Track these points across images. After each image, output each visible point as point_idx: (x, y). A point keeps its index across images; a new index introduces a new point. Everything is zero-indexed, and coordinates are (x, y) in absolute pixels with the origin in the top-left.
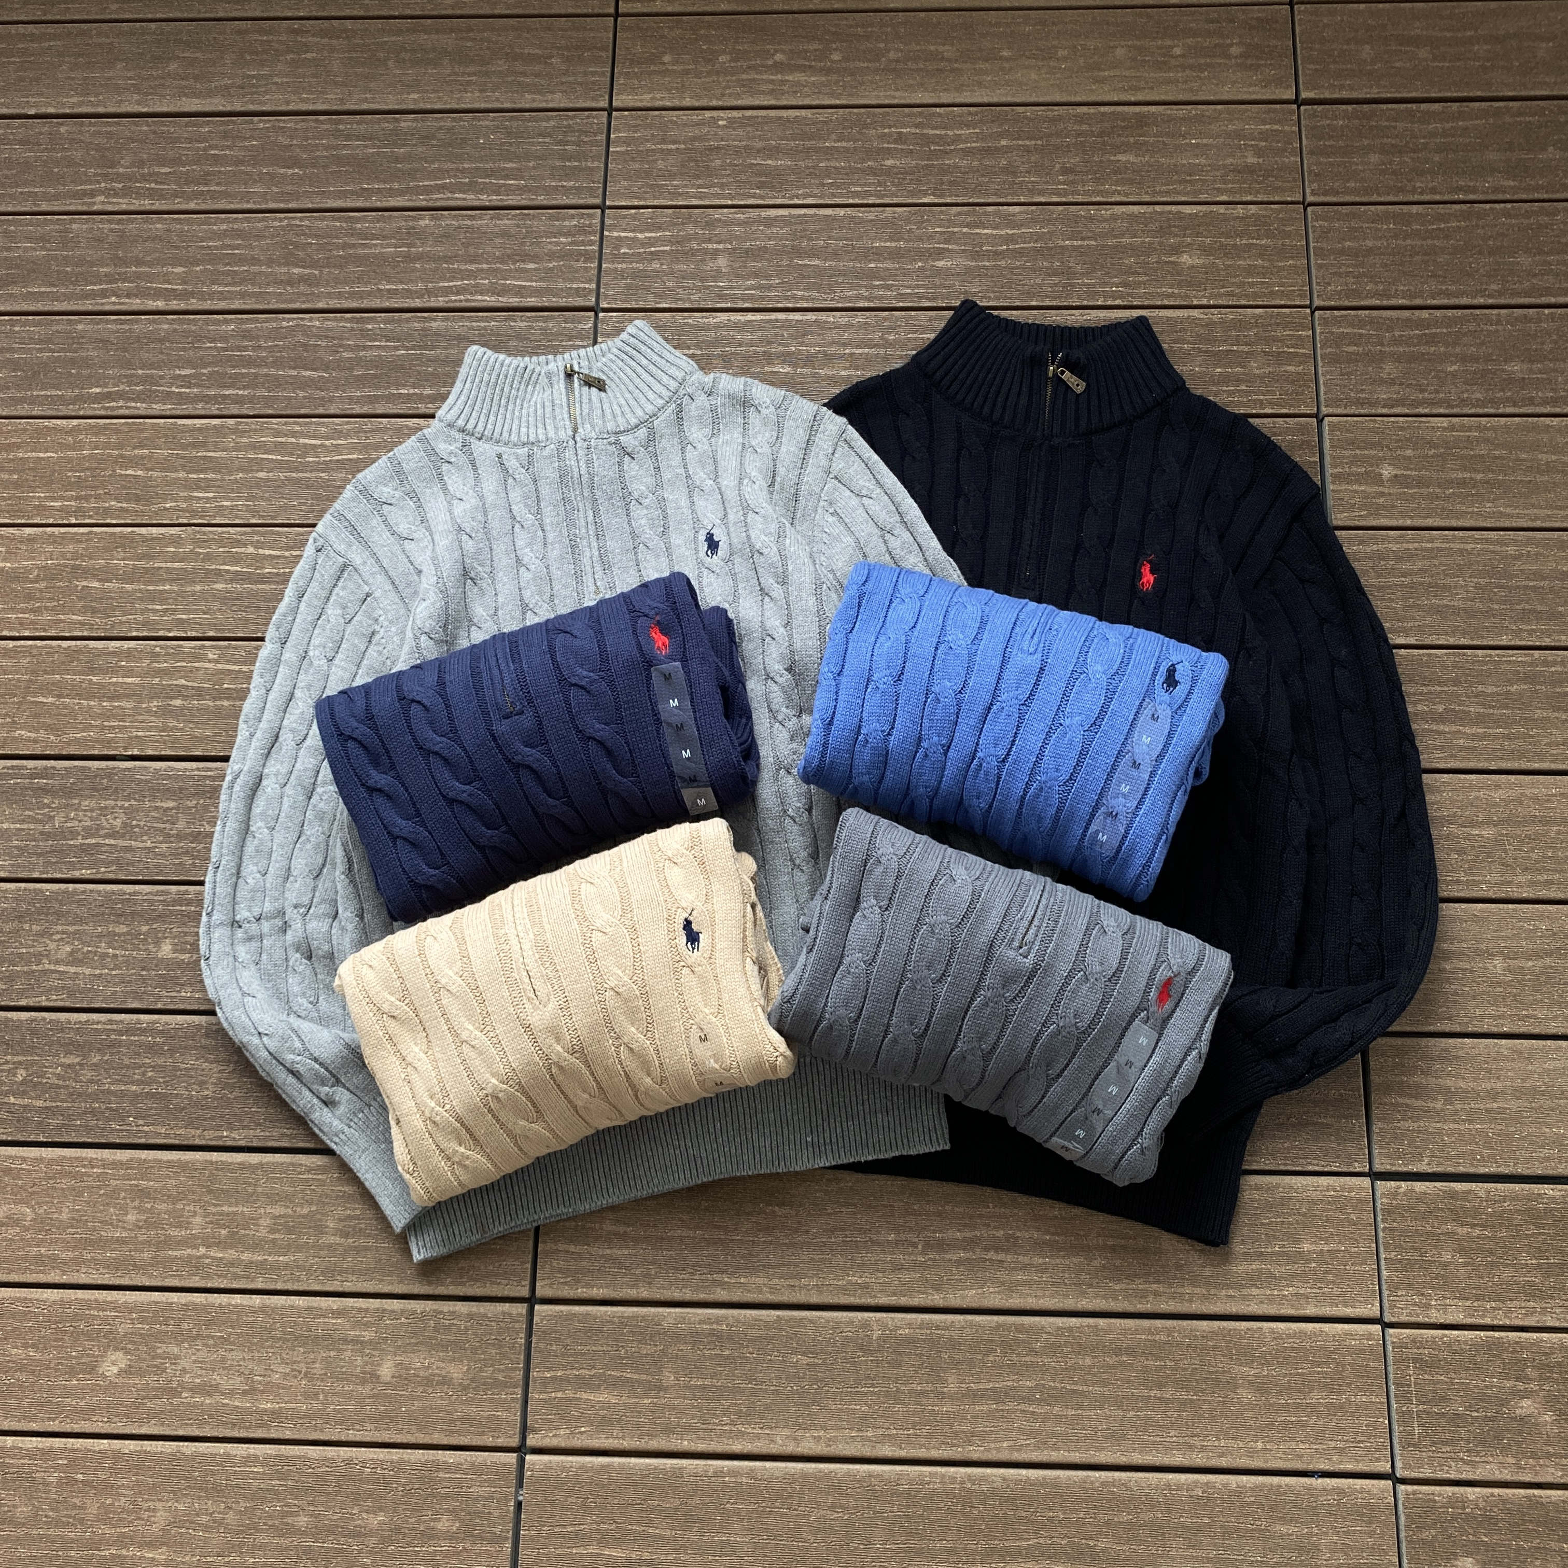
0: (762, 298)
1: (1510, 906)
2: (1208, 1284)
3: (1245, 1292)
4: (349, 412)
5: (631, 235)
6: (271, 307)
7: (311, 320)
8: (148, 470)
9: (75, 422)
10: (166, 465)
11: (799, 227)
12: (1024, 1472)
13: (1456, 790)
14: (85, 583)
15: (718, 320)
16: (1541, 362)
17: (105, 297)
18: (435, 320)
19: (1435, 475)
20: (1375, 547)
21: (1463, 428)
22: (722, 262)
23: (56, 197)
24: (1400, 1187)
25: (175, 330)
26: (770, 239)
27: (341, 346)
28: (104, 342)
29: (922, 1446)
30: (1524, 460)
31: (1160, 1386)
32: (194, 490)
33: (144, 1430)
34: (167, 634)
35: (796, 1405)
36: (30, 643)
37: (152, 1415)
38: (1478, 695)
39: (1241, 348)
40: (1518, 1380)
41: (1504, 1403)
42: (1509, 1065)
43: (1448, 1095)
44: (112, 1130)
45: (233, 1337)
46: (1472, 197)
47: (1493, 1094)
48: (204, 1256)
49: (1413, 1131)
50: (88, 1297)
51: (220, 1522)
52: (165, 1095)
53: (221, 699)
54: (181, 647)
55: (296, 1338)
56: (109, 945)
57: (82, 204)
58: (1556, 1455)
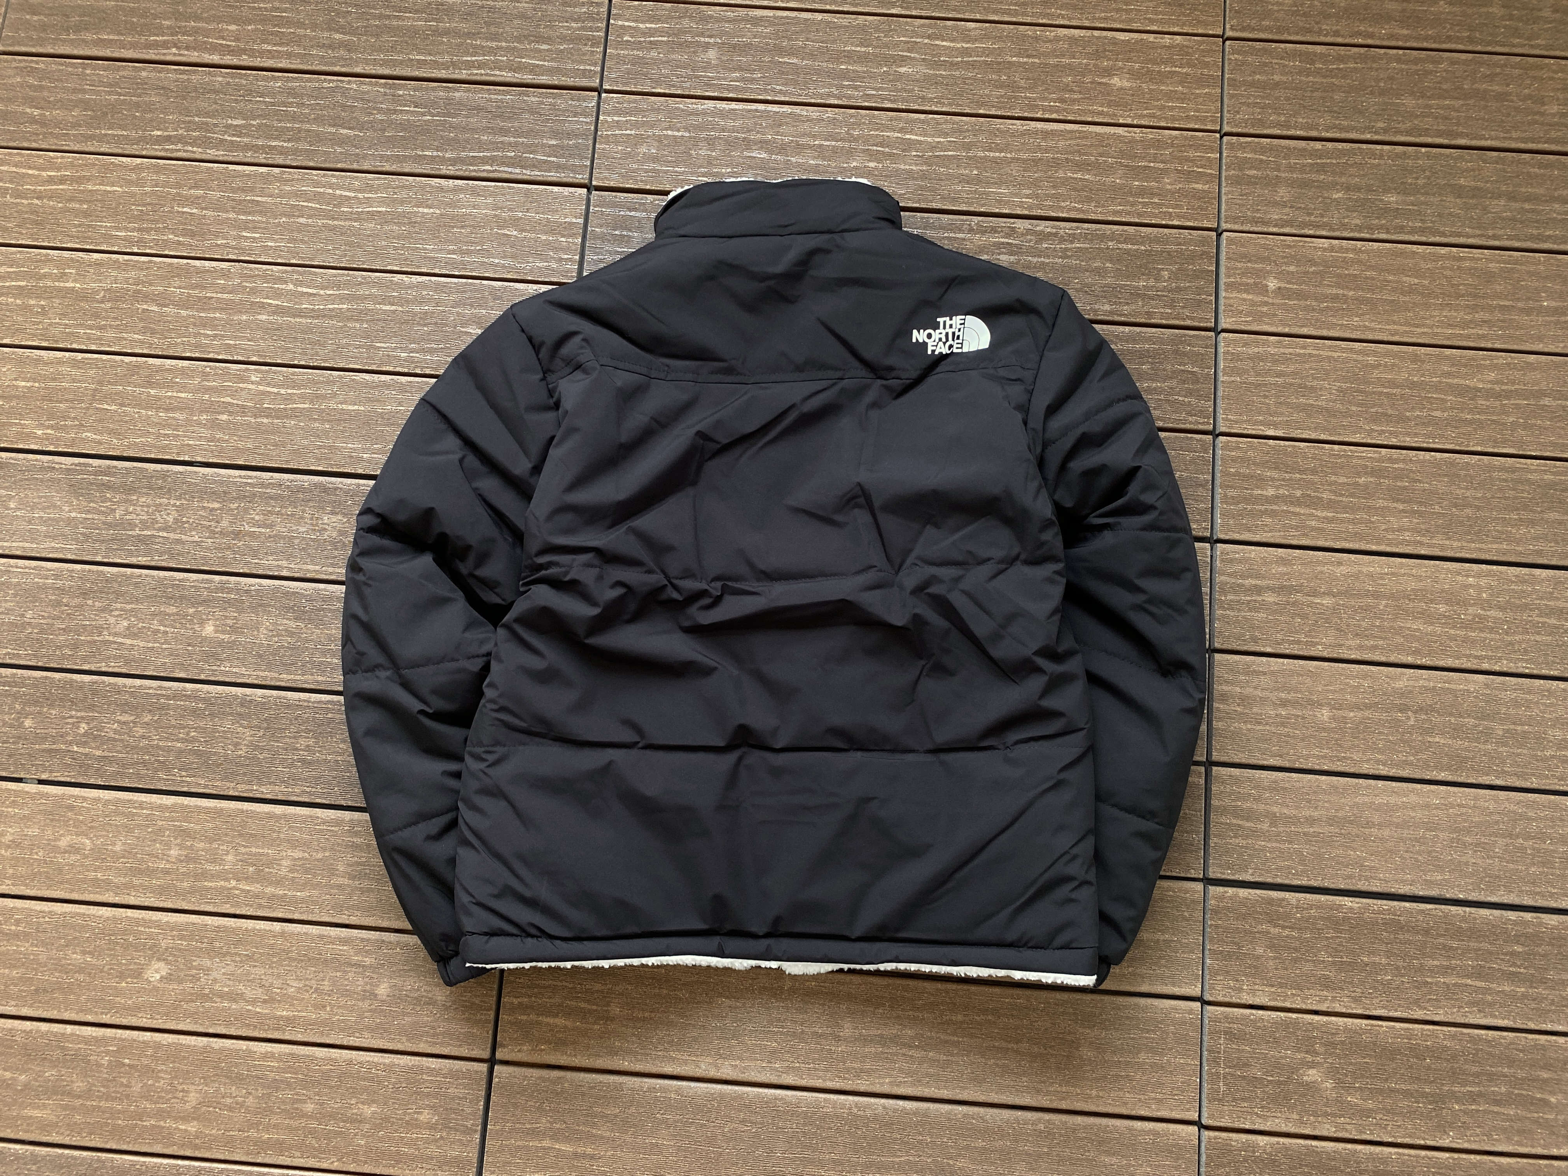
0: (745, 90)
1: (1340, 665)
4: (380, 169)
5: (632, 24)
6: (314, 68)
7: (349, 82)
8: (202, 209)
9: (139, 160)
10: (218, 206)
11: (782, 28)
12: (901, 1103)
13: (1304, 564)
14: (145, 307)
15: (705, 107)
16: (1414, 195)
17: (168, 48)
18: (458, 91)
19: (1312, 289)
20: (1256, 350)
21: (1341, 249)
22: (712, 54)
24: (1226, 892)
25: (228, 83)
26: (755, 37)
27: (375, 109)
28: (165, 90)
29: (819, 1078)
30: (1390, 281)
31: (1018, 1042)
32: (242, 230)
33: (180, 1027)
34: (217, 357)
35: (719, 1038)
36: (96, 356)
37: (188, 1015)
38: (1330, 484)
39: (1157, 165)
40: (1307, 1052)
41: (1294, 1070)
42: (1326, 798)
43: (1274, 819)
44: (160, 779)
45: (257, 956)
46: (1370, 42)
47: (1311, 821)
48: (235, 888)
49: (1242, 847)
50: (136, 916)
51: (242, 1105)
52: (206, 752)
53: (262, 417)
54: (228, 368)
55: (309, 960)
56: (161, 623)
58: (1332, 1115)
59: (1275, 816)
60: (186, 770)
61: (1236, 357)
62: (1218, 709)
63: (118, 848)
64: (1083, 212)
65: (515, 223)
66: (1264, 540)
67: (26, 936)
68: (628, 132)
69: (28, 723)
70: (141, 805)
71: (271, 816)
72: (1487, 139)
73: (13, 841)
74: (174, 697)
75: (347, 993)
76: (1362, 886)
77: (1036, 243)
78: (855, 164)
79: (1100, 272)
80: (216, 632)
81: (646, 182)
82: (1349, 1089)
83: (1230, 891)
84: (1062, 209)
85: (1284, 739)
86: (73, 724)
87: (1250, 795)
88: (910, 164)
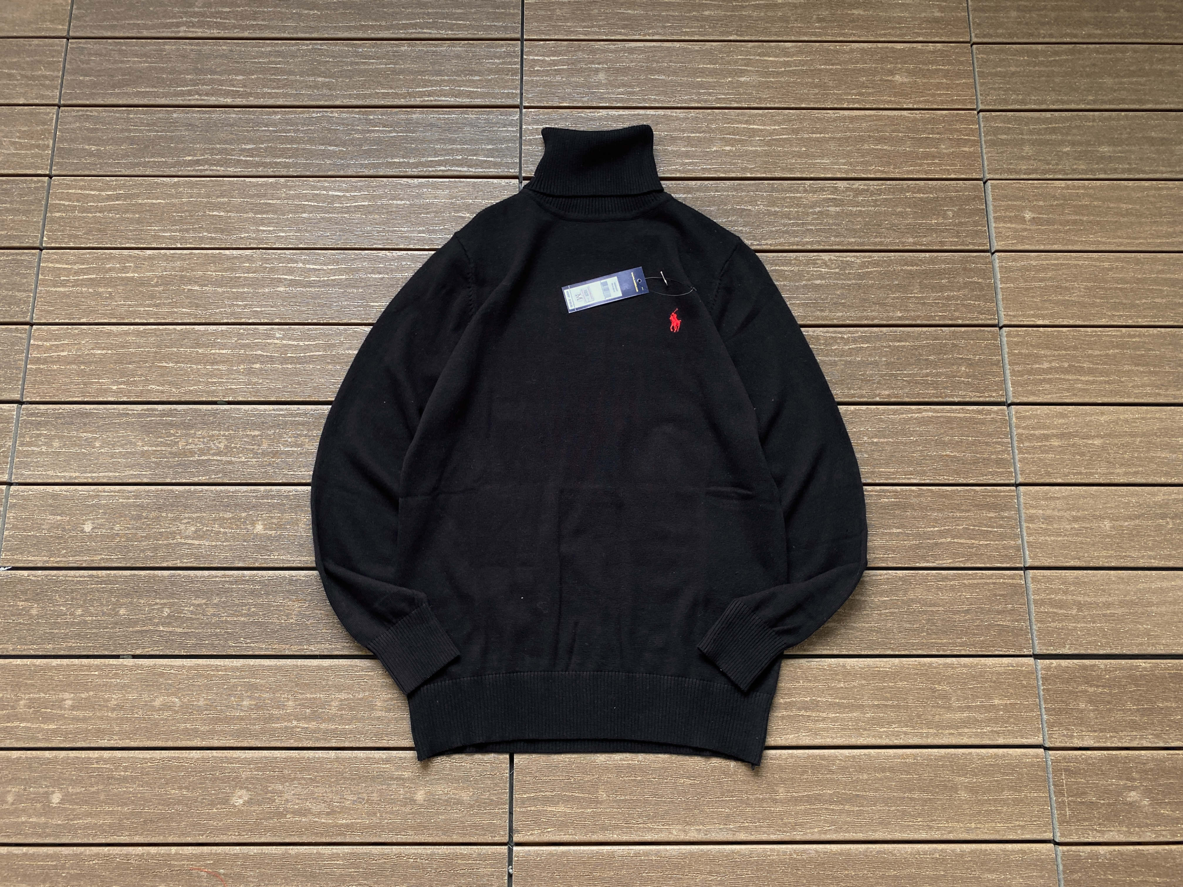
0: (629, 100)
1: (1113, 488)
2: (937, 727)
3: (960, 731)
4: (360, 174)
5: (541, 58)
6: (304, 103)
7: (332, 112)
8: (228, 212)
9: (176, 179)
10: (240, 209)
11: (651, 54)
12: (828, 846)
13: (1077, 416)
14: (189, 287)
15: (601, 114)
16: (1120, 146)
17: (191, 95)
18: (415, 113)
19: (1057, 217)
20: (1022, 263)
21: (1074, 187)
22: (602, 76)
23: (153, 27)
24: (1052, 663)
25: (240, 118)
26: (632, 62)
27: (353, 130)
28: (192, 126)
29: (764, 833)
30: (1112, 208)
31: (910, 791)
32: (260, 225)
33: (263, 840)
34: (248, 321)
35: (684, 809)
36: (154, 327)
37: (267, 830)
38: (1089, 356)
39: (935, 136)
40: (1127, 779)
41: (1120, 794)
42: (1115, 586)
43: (1080, 606)
44: (230, 647)
45: (318, 779)
46: (1075, 40)
47: (1108, 605)
48: (296, 727)
49: (1059, 629)
50: (219, 755)
52: (264, 623)
53: (287, 363)
54: (258, 329)
55: (360, 778)
56: (221, 526)
57: (172, 32)
58: (1151, 825)
59: (1080, 603)
60: (250, 638)
61: (1009, 269)
62: (1028, 527)
63: (201, 703)
64: (885, 172)
66: (1045, 401)
67: (134, 779)
69: (122, 611)
70: (217, 668)
71: (319, 668)
72: (1166, 104)
73: (117, 705)
74: (236, 582)
75: (392, 802)
76: (1151, 650)
77: (854, 197)
78: (715, 149)
79: (902, 215)
80: (265, 529)
82: (1160, 804)
83: (1055, 662)
84: (870, 171)
85: (1080, 545)
86: (158, 609)
87: (1060, 589)
88: (756, 146)
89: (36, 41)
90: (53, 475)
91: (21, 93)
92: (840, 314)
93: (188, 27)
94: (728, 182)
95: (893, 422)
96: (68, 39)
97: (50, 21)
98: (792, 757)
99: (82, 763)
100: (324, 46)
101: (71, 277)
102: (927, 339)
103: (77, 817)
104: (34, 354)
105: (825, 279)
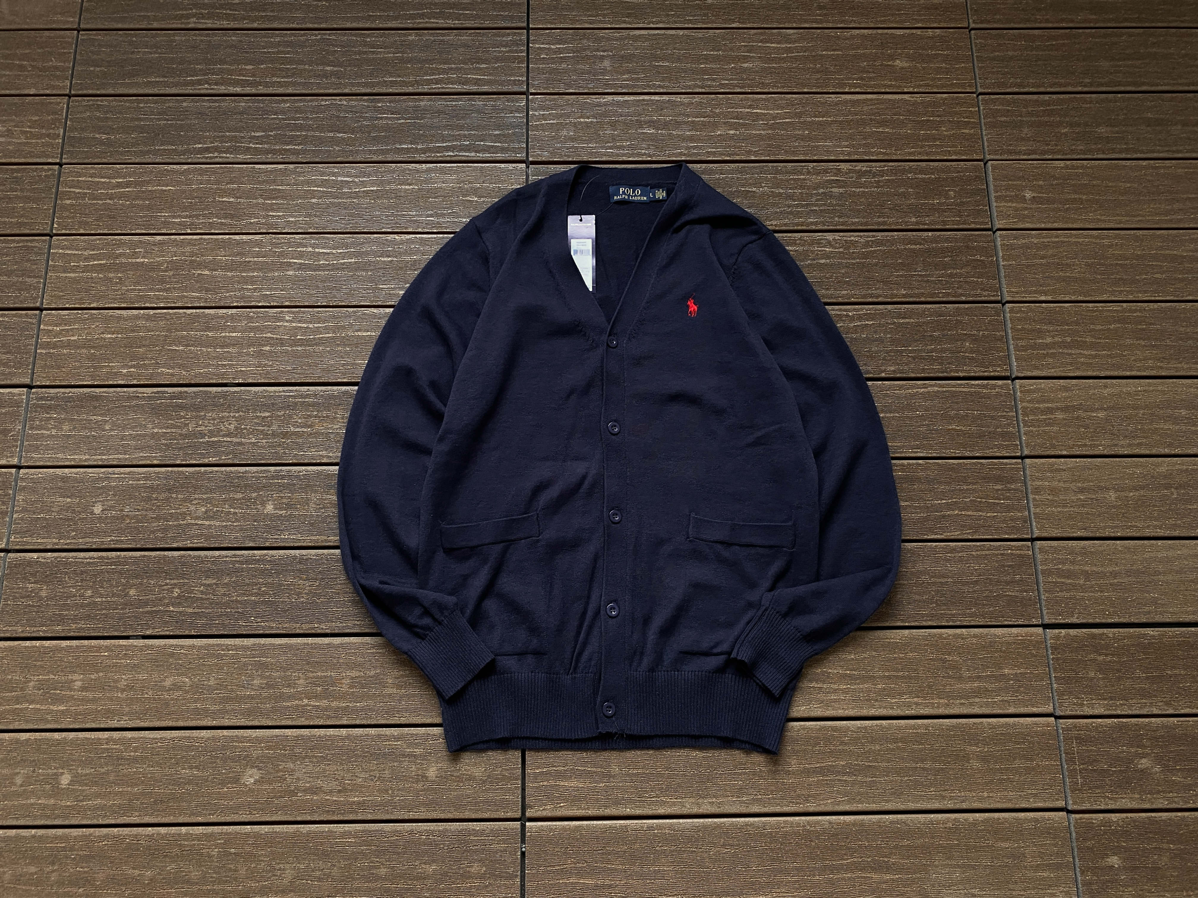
0: (634, 86)
1: (1117, 459)
2: (948, 697)
3: (971, 700)
4: (369, 160)
5: (547, 46)
6: (313, 92)
7: (340, 100)
8: (237, 198)
9: (186, 167)
10: (250, 194)
11: (655, 42)
12: (842, 817)
13: (1080, 389)
14: (199, 272)
15: (606, 100)
16: (1117, 127)
17: (201, 84)
18: (422, 101)
19: (1057, 196)
20: (1024, 241)
21: (1073, 168)
22: (607, 63)
23: (163, 19)
24: (1061, 633)
25: (250, 107)
26: (636, 49)
27: (361, 117)
28: (201, 114)
29: (779, 804)
30: (1111, 187)
31: (922, 761)
32: (269, 211)
33: (274, 818)
34: (257, 304)
35: (697, 782)
36: (165, 311)
37: (278, 809)
38: (1091, 331)
39: (935, 118)
40: (1138, 747)
41: (1130, 761)
42: (1123, 556)
43: (1087, 575)
44: (241, 626)
45: (329, 756)
46: (1071, 25)
47: (1114, 575)
48: (307, 705)
49: (1067, 598)
50: (230, 734)
51: (329, 876)
52: (275, 602)
53: (296, 346)
54: (267, 312)
55: (371, 755)
56: (231, 506)
57: (181, 24)
58: (1164, 792)
59: (1088, 573)
60: (261, 618)
61: (1011, 247)
62: (1034, 499)
63: (211, 683)
64: (887, 154)
65: (475, 192)
66: (1049, 375)
67: (144, 760)
68: (551, 121)
69: (132, 592)
70: (228, 648)
71: (330, 646)
72: (1162, 85)
73: (127, 686)
74: (247, 562)
75: (404, 778)
76: (1158, 619)
77: (857, 178)
78: (719, 132)
79: (905, 195)
80: (275, 509)
81: (569, 156)
82: (1172, 771)
83: (1064, 632)
84: (872, 154)
85: (1085, 516)
86: (168, 590)
87: (1067, 559)
88: (759, 130)
89: (47, 33)
90: (62, 457)
91: (32, 83)
92: (845, 292)
93: (197, 19)
94: (732, 165)
95: (898, 397)
96: (79, 31)
97: (60, 14)
98: (804, 729)
99: (92, 744)
100: (332, 36)
101: (81, 263)
102: (931, 316)
103: (86, 798)
104: (45, 339)
105: (829, 258)
